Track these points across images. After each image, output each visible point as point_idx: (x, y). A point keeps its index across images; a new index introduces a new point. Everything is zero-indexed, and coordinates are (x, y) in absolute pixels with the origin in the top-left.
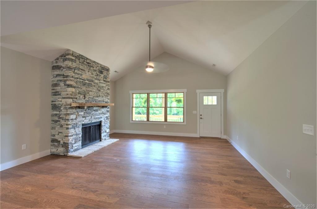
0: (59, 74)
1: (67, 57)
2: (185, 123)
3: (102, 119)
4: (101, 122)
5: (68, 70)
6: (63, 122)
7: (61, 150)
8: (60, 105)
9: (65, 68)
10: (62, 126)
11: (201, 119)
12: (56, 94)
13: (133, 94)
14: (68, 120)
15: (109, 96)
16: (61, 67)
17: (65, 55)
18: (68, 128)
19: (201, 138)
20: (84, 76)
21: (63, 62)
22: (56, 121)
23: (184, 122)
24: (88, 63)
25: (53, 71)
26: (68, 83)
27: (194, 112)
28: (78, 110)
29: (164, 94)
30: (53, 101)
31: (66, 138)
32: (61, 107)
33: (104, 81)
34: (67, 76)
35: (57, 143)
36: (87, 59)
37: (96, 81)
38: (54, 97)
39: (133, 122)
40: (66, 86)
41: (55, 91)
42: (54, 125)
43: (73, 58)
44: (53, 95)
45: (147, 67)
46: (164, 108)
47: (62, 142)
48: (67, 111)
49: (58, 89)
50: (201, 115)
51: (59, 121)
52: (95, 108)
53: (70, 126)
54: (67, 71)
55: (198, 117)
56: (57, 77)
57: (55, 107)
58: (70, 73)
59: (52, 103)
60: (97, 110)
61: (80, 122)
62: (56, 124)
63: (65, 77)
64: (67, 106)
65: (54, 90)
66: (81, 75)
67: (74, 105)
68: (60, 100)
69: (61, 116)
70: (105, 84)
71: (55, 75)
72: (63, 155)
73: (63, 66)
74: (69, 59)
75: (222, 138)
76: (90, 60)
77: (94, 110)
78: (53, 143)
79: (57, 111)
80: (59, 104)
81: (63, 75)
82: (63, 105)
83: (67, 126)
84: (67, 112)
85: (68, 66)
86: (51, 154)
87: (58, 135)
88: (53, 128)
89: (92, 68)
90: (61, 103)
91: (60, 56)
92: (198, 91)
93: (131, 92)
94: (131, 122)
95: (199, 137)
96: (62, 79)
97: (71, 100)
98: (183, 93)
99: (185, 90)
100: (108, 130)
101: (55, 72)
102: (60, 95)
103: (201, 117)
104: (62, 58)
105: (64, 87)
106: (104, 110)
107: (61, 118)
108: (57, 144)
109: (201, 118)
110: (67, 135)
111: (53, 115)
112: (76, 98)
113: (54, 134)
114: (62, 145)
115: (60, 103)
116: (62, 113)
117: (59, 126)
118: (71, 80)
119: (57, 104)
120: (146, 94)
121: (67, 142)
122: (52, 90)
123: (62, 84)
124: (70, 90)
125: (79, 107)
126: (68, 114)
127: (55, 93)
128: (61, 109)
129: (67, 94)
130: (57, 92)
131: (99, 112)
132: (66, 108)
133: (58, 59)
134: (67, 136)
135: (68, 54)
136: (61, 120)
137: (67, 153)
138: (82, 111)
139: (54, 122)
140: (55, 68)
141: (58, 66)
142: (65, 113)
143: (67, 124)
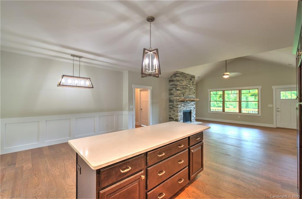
0: (173, 84)
1: (177, 75)
2: (260, 115)
3: (192, 109)
4: (191, 110)
6: (175, 109)
9: (176, 81)
10: (174, 111)
13: (211, 91)
14: (178, 108)
15: (195, 94)
18: (178, 112)
19: (278, 128)
20: (184, 84)
21: (175, 78)
22: (171, 108)
23: (258, 114)
24: (185, 76)
26: (177, 88)
27: (270, 106)
28: (181, 102)
29: (238, 91)
30: (169, 98)
32: (174, 101)
33: (192, 84)
34: (177, 85)
36: (185, 73)
37: (189, 86)
38: (170, 96)
39: (210, 112)
40: (176, 90)
42: (170, 110)
43: (179, 75)
45: (224, 75)
46: (238, 102)
49: (172, 92)
50: (278, 108)
51: (173, 108)
52: (188, 102)
53: (179, 111)
55: (275, 110)
57: (171, 101)
58: (178, 83)
60: (189, 103)
61: (182, 109)
65: (170, 92)
66: (182, 83)
67: (180, 100)
68: (173, 97)
69: (174, 106)
70: (193, 86)
71: (171, 85)
73: (174, 80)
74: (178, 76)
76: (186, 74)
77: (188, 103)
78: (170, 119)
79: (172, 103)
80: (173, 99)
81: (175, 84)
83: (177, 111)
85: (178, 79)
87: (173, 115)
88: (170, 112)
89: (187, 78)
93: (209, 90)
94: (209, 112)
95: (275, 127)
96: (174, 86)
97: (179, 97)
98: (258, 89)
99: (260, 87)
100: (195, 116)
101: (170, 83)
102: (173, 95)
103: (278, 110)
104: (174, 75)
106: (193, 103)
107: (174, 107)
109: (278, 111)
111: (169, 105)
112: (181, 96)
113: (171, 114)
115: (174, 99)
116: (174, 104)
118: (179, 87)
120: (222, 91)
123: (174, 89)
124: (179, 92)
125: (182, 101)
126: (178, 105)
128: (174, 102)
129: (177, 94)
130: (171, 93)
131: (190, 104)
132: (176, 102)
133: (172, 76)
134: (178, 116)
135: (177, 74)
138: (183, 103)
140: (170, 81)
141: (172, 80)
142: (176, 104)
143: (177, 110)
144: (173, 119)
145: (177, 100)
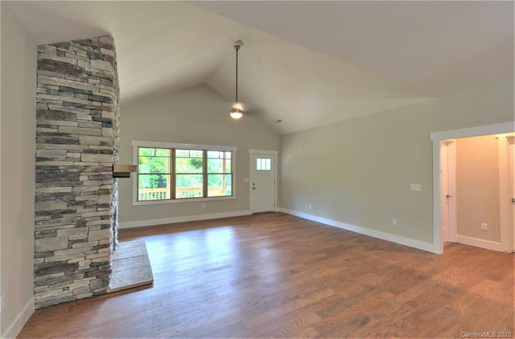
0: (74, 87)
1: (103, 51)
2: (234, 197)
5: (107, 85)
6: (87, 214)
7: (80, 287)
8: (75, 170)
9: (96, 77)
10: (82, 224)
11: (254, 190)
12: (58, 138)
13: (139, 147)
14: (106, 205)
16: (81, 71)
17: (96, 45)
18: (105, 227)
19: (254, 214)
21: (88, 59)
22: (56, 215)
23: (232, 195)
25: (42, 72)
26: (105, 115)
27: (246, 180)
29: (202, 151)
30: (39, 159)
31: (100, 251)
32: (78, 174)
35: (61, 271)
39: (139, 204)
40: (101, 123)
41: (55, 131)
42: (51, 225)
44: (48, 142)
45: (234, 111)
47: (83, 264)
48: (102, 185)
49: (66, 125)
50: (254, 184)
54: (102, 86)
55: (251, 186)
56: (64, 94)
57: (51, 175)
59: (40, 163)
62: (59, 222)
63: (95, 99)
64: (102, 173)
65: (48, 126)
68: (78, 155)
69: (78, 199)
71: (57, 88)
72: (90, 295)
73: (86, 69)
74: (110, 60)
75: (275, 211)
78: (46, 277)
79: (62, 186)
80: (74, 167)
81: (90, 94)
82: (89, 169)
83: (104, 222)
84: (104, 187)
85: (108, 74)
86: (36, 309)
87: (69, 247)
88: (45, 234)
90: (81, 164)
91: (77, 42)
92: (251, 151)
93: (135, 143)
94: (135, 203)
95: (251, 214)
96: (85, 102)
97: (112, 159)
98: (231, 151)
99: (234, 149)
101: (55, 79)
102: (74, 142)
103: (254, 186)
104: (85, 48)
105: (89, 125)
107: (80, 203)
108: (63, 274)
109: (254, 188)
110: (103, 242)
113: (51, 248)
114: (81, 272)
115: (76, 164)
116: (84, 189)
117: (73, 226)
119: (60, 168)
120: (169, 150)
121: (105, 259)
122: (38, 126)
123: (85, 116)
124: (112, 134)
126: (107, 192)
127: (56, 137)
128: (81, 178)
129: (102, 144)
130: (63, 134)
132: (97, 178)
133: (66, 45)
134: (106, 246)
136: (79, 209)
137: (103, 286)
139: (48, 217)
140: (55, 66)
141: (66, 65)
142: (97, 188)
143: (107, 217)
144: (75, 266)
145: (105, 169)
